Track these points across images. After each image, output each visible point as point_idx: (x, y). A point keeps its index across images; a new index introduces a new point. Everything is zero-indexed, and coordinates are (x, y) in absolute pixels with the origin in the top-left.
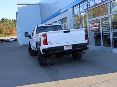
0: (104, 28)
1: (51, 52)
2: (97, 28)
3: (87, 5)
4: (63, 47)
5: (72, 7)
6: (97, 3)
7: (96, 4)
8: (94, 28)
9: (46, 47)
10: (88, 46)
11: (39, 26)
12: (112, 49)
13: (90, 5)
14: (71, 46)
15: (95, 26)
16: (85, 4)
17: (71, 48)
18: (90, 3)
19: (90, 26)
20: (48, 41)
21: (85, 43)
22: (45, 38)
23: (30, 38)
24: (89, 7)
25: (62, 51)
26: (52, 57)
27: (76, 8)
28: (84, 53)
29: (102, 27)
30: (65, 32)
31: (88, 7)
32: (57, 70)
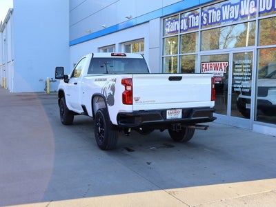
0: (237, 76)
1: (138, 122)
2: (221, 73)
3: (202, 17)
4: (163, 112)
5: (161, 17)
6: (227, 18)
7: (224, 19)
8: (213, 71)
9: (128, 109)
10: (214, 115)
11: (97, 55)
12: (253, 123)
13: (207, 18)
14: (181, 110)
15: (216, 68)
16: (195, 16)
17: (180, 116)
18: (208, 14)
19: (204, 66)
20: (134, 95)
21: (209, 108)
22: (129, 88)
23: (65, 82)
24: (205, 23)
25: (162, 120)
26: (129, 131)
27: (172, 21)
28: (206, 128)
29: (234, 71)
30: (171, 79)
31: (202, 22)
32: (149, 163)
